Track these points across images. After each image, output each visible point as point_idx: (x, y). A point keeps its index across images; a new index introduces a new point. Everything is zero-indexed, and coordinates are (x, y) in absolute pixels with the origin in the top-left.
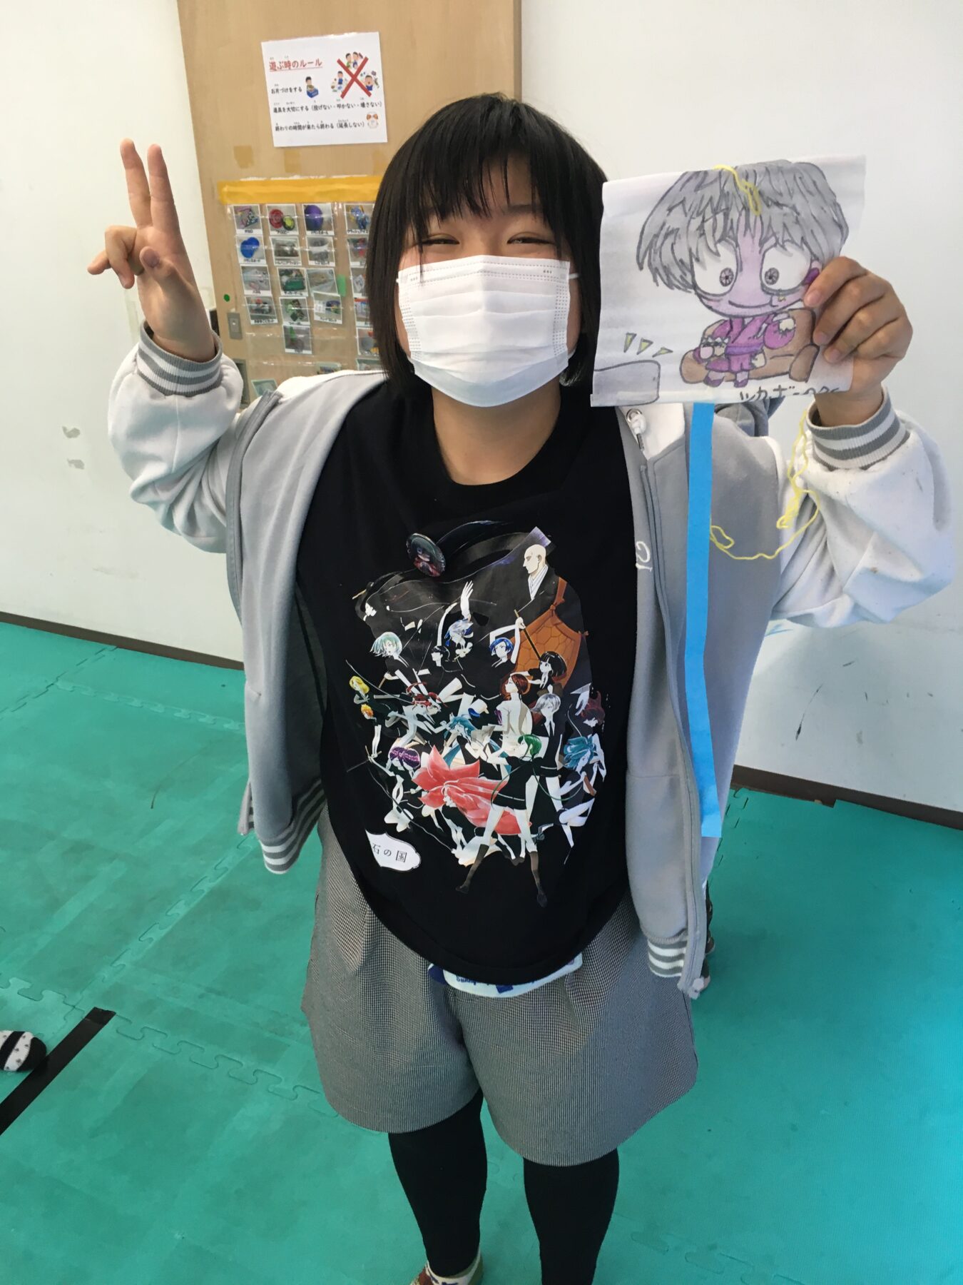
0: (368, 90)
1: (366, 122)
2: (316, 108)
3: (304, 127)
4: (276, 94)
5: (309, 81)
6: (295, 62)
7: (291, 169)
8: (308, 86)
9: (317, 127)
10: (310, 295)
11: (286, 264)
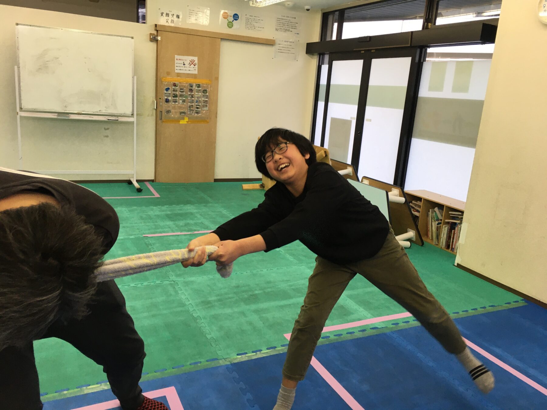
0: (195, 65)
1: (194, 70)
2: (184, 67)
4: (177, 64)
5: (184, 63)
6: (181, 59)
9: (184, 70)
10: (179, 98)
11: (174, 93)
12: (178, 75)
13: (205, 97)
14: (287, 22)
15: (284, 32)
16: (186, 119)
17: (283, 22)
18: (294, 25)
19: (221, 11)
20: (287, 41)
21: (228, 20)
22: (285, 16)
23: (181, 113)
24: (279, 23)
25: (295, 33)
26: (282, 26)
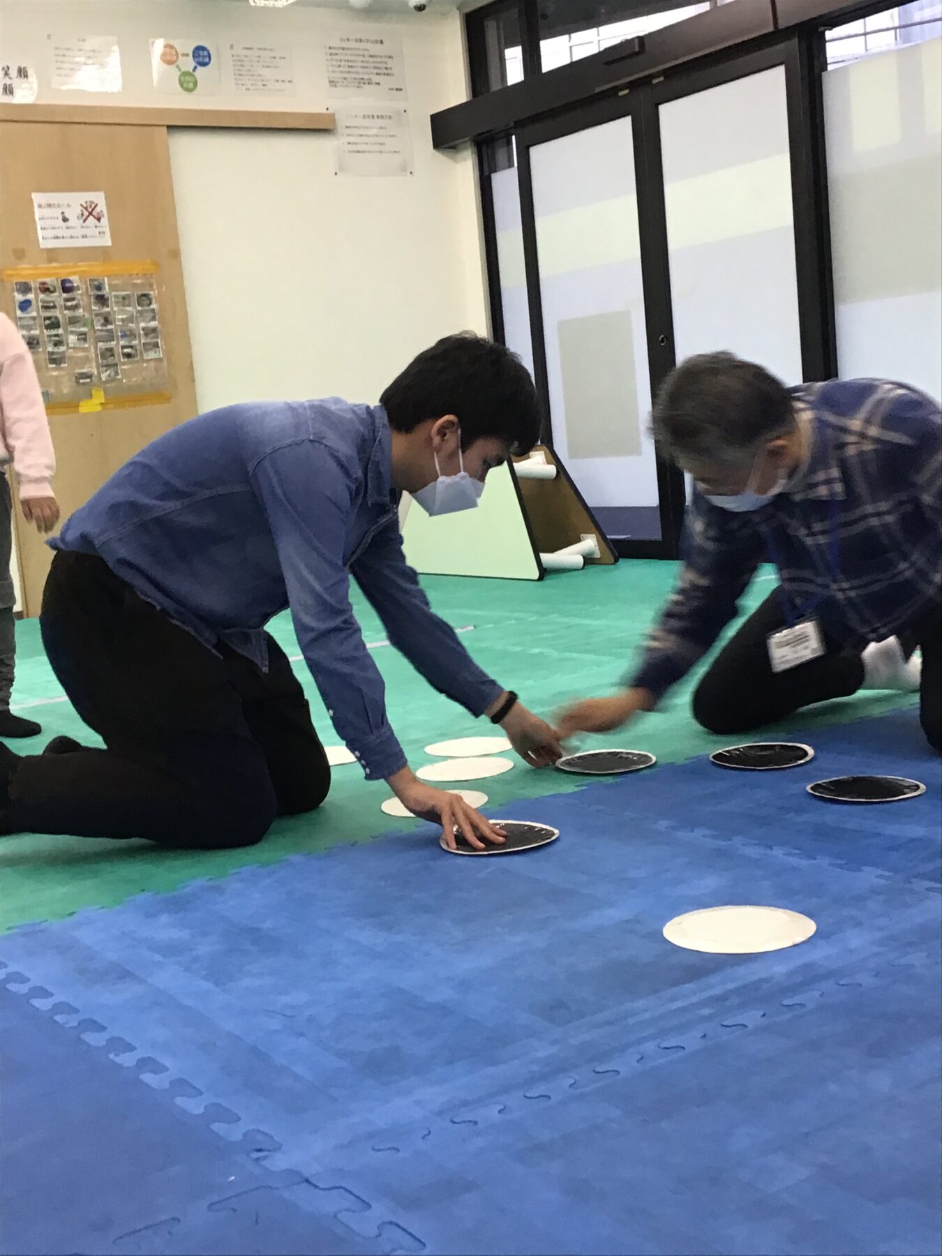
0: (99, 219)
1: (98, 235)
2: (68, 228)
3: (60, 238)
4: (42, 221)
5: (63, 214)
6: (54, 204)
7: (50, 260)
8: (63, 217)
9: (68, 238)
10: (66, 330)
11: (48, 314)
12: (52, 255)
13: (148, 319)
14: (359, 55)
15: (354, 86)
16: (99, 397)
17: (347, 58)
18: (381, 62)
19: (153, 43)
20: (370, 114)
21: (178, 67)
22: (350, 38)
23: (76, 377)
24: (334, 63)
25: (390, 89)
26: (347, 69)
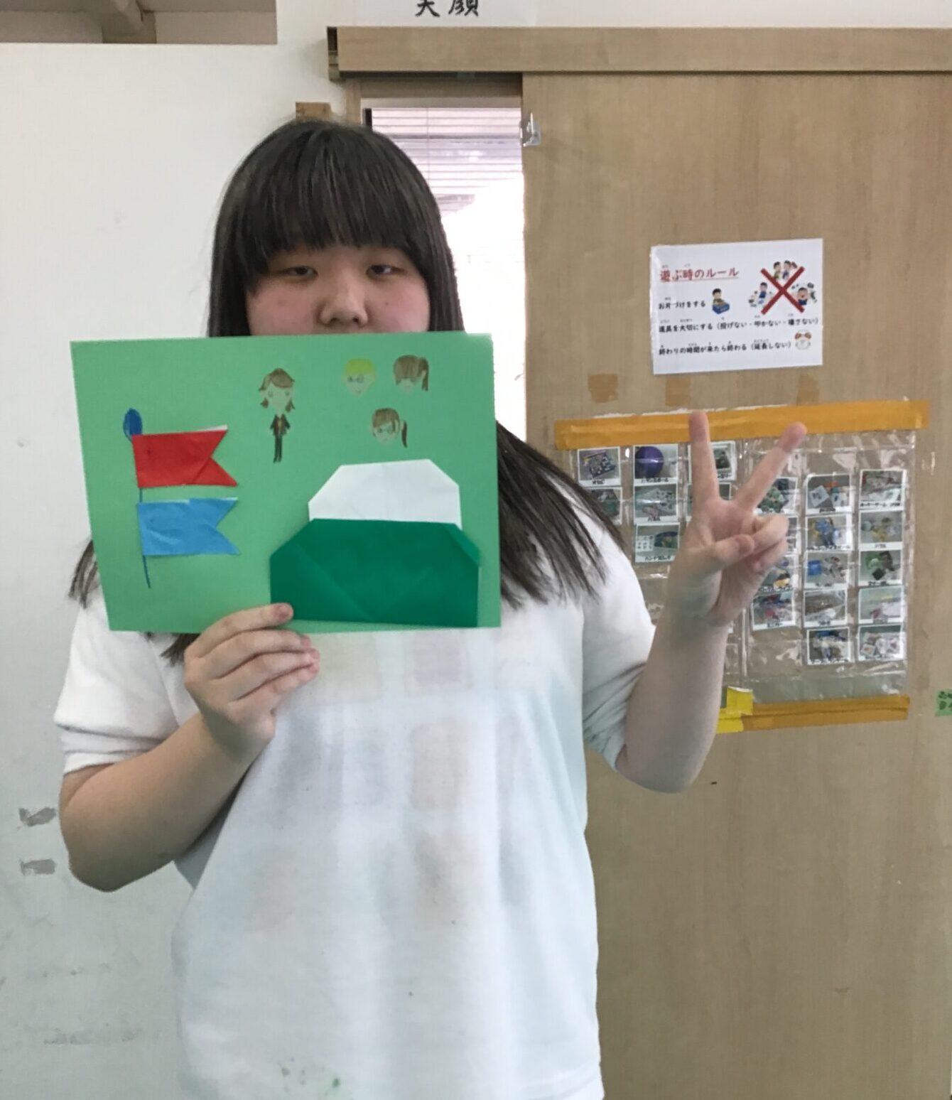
0: (800, 305)
1: (794, 341)
2: (723, 326)
3: (703, 349)
4: (666, 310)
5: (717, 294)
6: (699, 271)
7: (674, 401)
8: (715, 301)
9: (723, 348)
12: (677, 389)
16: (740, 703)
